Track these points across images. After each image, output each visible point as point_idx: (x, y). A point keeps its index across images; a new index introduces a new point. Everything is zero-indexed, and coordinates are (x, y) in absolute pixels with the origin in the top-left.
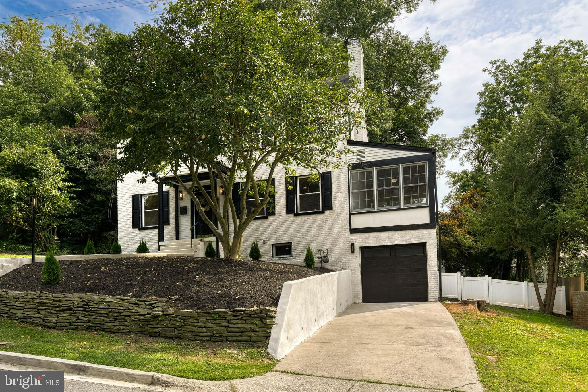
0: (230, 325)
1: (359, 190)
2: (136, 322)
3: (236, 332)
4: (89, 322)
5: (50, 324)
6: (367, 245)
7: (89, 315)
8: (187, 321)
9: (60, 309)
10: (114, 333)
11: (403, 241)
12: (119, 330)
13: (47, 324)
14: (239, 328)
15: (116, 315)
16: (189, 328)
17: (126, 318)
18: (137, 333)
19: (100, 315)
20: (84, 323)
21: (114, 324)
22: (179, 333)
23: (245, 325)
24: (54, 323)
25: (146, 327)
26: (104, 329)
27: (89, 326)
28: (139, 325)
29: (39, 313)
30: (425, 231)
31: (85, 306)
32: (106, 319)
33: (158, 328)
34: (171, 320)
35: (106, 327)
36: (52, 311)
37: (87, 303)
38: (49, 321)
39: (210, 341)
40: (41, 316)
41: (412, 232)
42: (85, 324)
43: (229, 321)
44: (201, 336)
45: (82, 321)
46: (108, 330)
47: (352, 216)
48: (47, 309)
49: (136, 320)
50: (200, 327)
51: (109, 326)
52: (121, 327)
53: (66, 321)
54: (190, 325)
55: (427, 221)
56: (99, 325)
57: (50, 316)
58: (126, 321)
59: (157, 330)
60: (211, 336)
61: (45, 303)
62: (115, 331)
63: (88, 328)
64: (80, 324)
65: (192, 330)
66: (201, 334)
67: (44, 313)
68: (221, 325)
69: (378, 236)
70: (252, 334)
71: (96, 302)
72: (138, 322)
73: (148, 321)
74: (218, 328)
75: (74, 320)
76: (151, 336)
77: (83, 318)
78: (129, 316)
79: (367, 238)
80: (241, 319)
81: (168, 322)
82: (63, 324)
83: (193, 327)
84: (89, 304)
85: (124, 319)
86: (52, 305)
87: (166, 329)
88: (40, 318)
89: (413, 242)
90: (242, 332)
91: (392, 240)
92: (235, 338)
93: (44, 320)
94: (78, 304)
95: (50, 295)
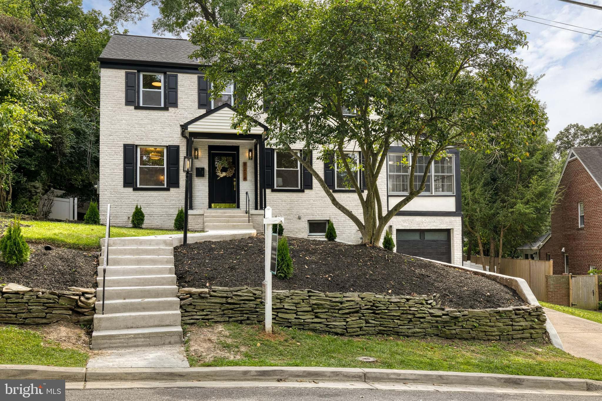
0: (514, 323)
1: (395, 173)
2: (433, 324)
3: (520, 330)
4: (381, 325)
5: (339, 331)
6: (403, 228)
7: (381, 318)
8: (482, 321)
9: (344, 311)
10: (408, 336)
11: (434, 226)
12: (414, 333)
13: (333, 330)
14: (522, 326)
15: (410, 317)
16: (484, 328)
17: (422, 320)
18: (433, 335)
19: (392, 317)
20: (374, 327)
21: (409, 327)
22: (474, 333)
23: (527, 323)
24: (344, 329)
25: (444, 329)
26: (398, 334)
27: (380, 330)
28: (437, 327)
29: (317, 317)
30: (452, 219)
31: (374, 308)
32: (399, 322)
33: (455, 329)
34: (468, 320)
35: (401, 330)
36: (335, 315)
37: (374, 304)
38: (335, 327)
39: (500, 339)
40: (323, 320)
41: (442, 218)
42: (376, 328)
43: (512, 320)
44: (494, 336)
45: (373, 325)
46: (403, 334)
47: (389, 198)
48: (328, 312)
49: (434, 321)
50: (493, 327)
51: (404, 329)
52: (417, 330)
53: (356, 326)
54: (484, 325)
55: (453, 209)
56: (392, 329)
57: (335, 321)
58: (422, 323)
59: (454, 332)
60: (499, 336)
61: (321, 305)
62: (410, 334)
63: (380, 333)
64: (371, 328)
65: (486, 330)
66: (494, 334)
67: (326, 317)
68: (507, 324)
69: (413, 220)
70: (532, 331)
71: (384, 303)
72: (436, 324)
73: (446, 322)
74: (506, 327)
75: (364, 325)
76: (447, 338)
77: (373, 322)
78: (424, 318)
79: (403, 221)
80: (523, 317)
81: (465, 323)
82: (354, 330)
83: (487, 327)
84: (377, 305)
85: (420, 321)
86: (332, 308)
87: (464, 330)
88: (320, 323)
89: (442, 228)
90: (523, 330)
91: (425, 225)
92: (519, 336)
93: (327, 325)
94: (365, 305)
95: (322, 294)
